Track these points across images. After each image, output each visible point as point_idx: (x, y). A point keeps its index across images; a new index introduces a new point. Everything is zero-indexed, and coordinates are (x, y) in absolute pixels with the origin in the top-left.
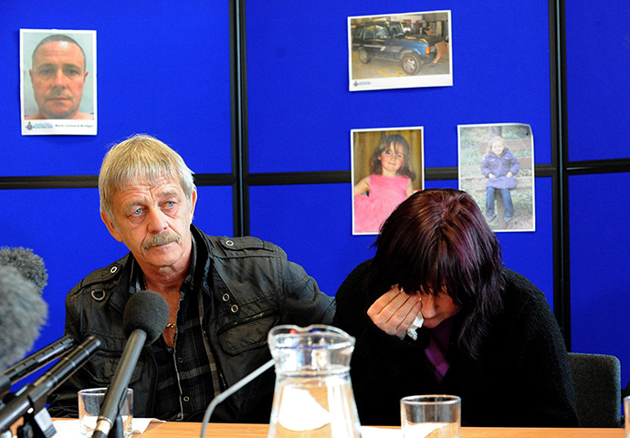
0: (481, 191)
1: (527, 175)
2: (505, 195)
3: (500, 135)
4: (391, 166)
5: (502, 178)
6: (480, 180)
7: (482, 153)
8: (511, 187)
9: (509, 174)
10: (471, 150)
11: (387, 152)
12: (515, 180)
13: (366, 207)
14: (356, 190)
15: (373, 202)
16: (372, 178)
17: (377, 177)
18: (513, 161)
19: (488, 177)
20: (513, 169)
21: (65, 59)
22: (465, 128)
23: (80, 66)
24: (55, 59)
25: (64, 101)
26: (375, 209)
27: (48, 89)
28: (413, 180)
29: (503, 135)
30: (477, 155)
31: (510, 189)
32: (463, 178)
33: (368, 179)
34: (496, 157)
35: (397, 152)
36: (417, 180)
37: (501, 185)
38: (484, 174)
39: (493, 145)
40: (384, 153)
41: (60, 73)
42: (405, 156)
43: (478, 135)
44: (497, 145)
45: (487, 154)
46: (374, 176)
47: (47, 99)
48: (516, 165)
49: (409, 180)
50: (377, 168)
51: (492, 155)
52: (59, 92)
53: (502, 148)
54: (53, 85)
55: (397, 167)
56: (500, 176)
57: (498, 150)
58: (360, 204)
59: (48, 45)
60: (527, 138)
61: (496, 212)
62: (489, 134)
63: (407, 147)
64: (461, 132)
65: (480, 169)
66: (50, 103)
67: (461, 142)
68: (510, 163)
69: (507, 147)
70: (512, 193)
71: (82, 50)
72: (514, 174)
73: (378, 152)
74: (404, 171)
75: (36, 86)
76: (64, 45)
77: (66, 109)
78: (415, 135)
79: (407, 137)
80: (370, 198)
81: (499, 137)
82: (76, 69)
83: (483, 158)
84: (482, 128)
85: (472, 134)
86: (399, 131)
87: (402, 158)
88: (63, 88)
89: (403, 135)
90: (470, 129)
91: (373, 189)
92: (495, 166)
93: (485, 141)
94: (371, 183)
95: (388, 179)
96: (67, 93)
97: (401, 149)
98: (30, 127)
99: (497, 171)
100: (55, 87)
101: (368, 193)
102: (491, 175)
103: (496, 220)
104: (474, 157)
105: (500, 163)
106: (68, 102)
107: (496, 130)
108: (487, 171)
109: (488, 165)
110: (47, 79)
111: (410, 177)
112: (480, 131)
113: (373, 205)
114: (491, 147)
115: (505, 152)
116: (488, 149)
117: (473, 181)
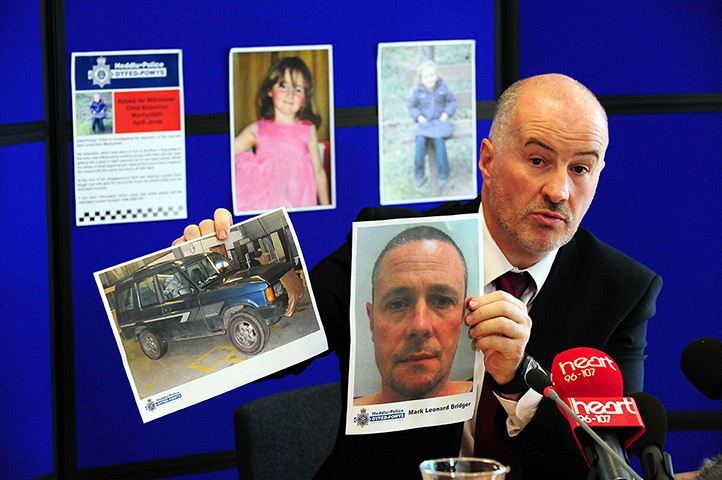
0: (409, 142)
1: (466, 117)
2: (439, 149)
3: (432, 58)
4: (288, 106)
5: (435, 122)
6: (407, 125)
7: (410, 86)
8: (447, 135)
9: (444, 117)
10: (394, 80)
11: (281, 85)
12: (452, 126)
13: (252, 171)
14: (238, 145)
15: (261, 162)
16: (260, 127)
17: (268, 125)
18: (448, 98)
19: (417, 121)
20: (449, 108)
21: (433, 277)
22: (387, 48)
23: (456, 287)
24: (412, 278)
25: (426, 363)
26: (264, 174)
27: (398, 340)
28: (317, 128)
29: (437, 59)
30: (402, 89)
31: (445, 139)
32: (386, 123)
33: (254, 128)
34: (427, 92)
35: (294, 85)
36: (323, 129)
37: (435, 133)
38: (412, 116)
39: (424, 74)
40: (277, 86)
41: (422, 304)
42: (306, 91)
43: (404, 59)
44: (428, 74)
45: (415, 87)
46: (263, 122)
47: (398, 361)
48: (453, 103)
49: (313, 127)
50: (266, 110)
51: (421, 89)
52: (419, 346)
53: (434, 79)
54: (409, 331)
55: (296, 108)
56: (433, 119)
57: (429, 82)
58: (244, 167)
59: (402, 249)
60: (466, 64)
61: (427, 172)
62: (418, 57)
63: (308, 77)
64: (382, 53)
65: (406, 110)
66: (402, 368)
67: (382, 69)
68: (445, 100)
69: (441, 76)
70: (449, 143)
71: (461, 254)
72: (450, 116)
73: (267, 85)
74: (306, 115)
75: (378, 334)
76: (430, 246)
77: (430, 377)
78: (319, 59)
79: (308, 62)
80: (258, 157)
81: (430, 62)
82: (450, 296)
83: (410, 93)
84: (409, 48)
85: (396, 56)
86: (298, 52)
87: (302, 94)
88: (427, 335)
89: (303, 57)
90: (393, 50)
91: (264, 144)
92: (427, 105)
93: (413, 68)
94: (260, 132)
95: (284, 127)
96: (433, 344)
97: (299, 79)
98: (362, 420)
99: (430, 111)
100: (413, 335)
101: (254, 149)
102: (421, 119)
103: (426, 185)
104: (399, 91)
105: (433, 101)
106: (433, 363)
107: (428, 51)
108: (416, 111)
109: (417, 104)
110: (399, 320)
111: (314, 123)
112: (406, 52)
113: (261, 168)
114: (420, 77)
115: (438, 84)
116: (417, 80)
117: (399, 127)
